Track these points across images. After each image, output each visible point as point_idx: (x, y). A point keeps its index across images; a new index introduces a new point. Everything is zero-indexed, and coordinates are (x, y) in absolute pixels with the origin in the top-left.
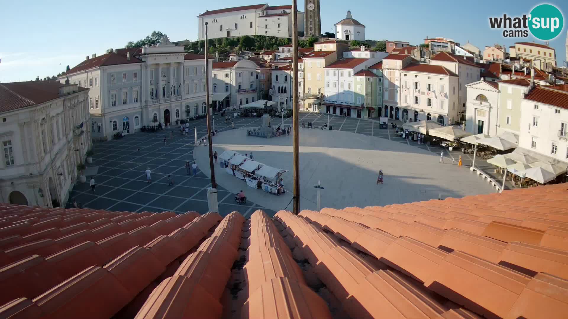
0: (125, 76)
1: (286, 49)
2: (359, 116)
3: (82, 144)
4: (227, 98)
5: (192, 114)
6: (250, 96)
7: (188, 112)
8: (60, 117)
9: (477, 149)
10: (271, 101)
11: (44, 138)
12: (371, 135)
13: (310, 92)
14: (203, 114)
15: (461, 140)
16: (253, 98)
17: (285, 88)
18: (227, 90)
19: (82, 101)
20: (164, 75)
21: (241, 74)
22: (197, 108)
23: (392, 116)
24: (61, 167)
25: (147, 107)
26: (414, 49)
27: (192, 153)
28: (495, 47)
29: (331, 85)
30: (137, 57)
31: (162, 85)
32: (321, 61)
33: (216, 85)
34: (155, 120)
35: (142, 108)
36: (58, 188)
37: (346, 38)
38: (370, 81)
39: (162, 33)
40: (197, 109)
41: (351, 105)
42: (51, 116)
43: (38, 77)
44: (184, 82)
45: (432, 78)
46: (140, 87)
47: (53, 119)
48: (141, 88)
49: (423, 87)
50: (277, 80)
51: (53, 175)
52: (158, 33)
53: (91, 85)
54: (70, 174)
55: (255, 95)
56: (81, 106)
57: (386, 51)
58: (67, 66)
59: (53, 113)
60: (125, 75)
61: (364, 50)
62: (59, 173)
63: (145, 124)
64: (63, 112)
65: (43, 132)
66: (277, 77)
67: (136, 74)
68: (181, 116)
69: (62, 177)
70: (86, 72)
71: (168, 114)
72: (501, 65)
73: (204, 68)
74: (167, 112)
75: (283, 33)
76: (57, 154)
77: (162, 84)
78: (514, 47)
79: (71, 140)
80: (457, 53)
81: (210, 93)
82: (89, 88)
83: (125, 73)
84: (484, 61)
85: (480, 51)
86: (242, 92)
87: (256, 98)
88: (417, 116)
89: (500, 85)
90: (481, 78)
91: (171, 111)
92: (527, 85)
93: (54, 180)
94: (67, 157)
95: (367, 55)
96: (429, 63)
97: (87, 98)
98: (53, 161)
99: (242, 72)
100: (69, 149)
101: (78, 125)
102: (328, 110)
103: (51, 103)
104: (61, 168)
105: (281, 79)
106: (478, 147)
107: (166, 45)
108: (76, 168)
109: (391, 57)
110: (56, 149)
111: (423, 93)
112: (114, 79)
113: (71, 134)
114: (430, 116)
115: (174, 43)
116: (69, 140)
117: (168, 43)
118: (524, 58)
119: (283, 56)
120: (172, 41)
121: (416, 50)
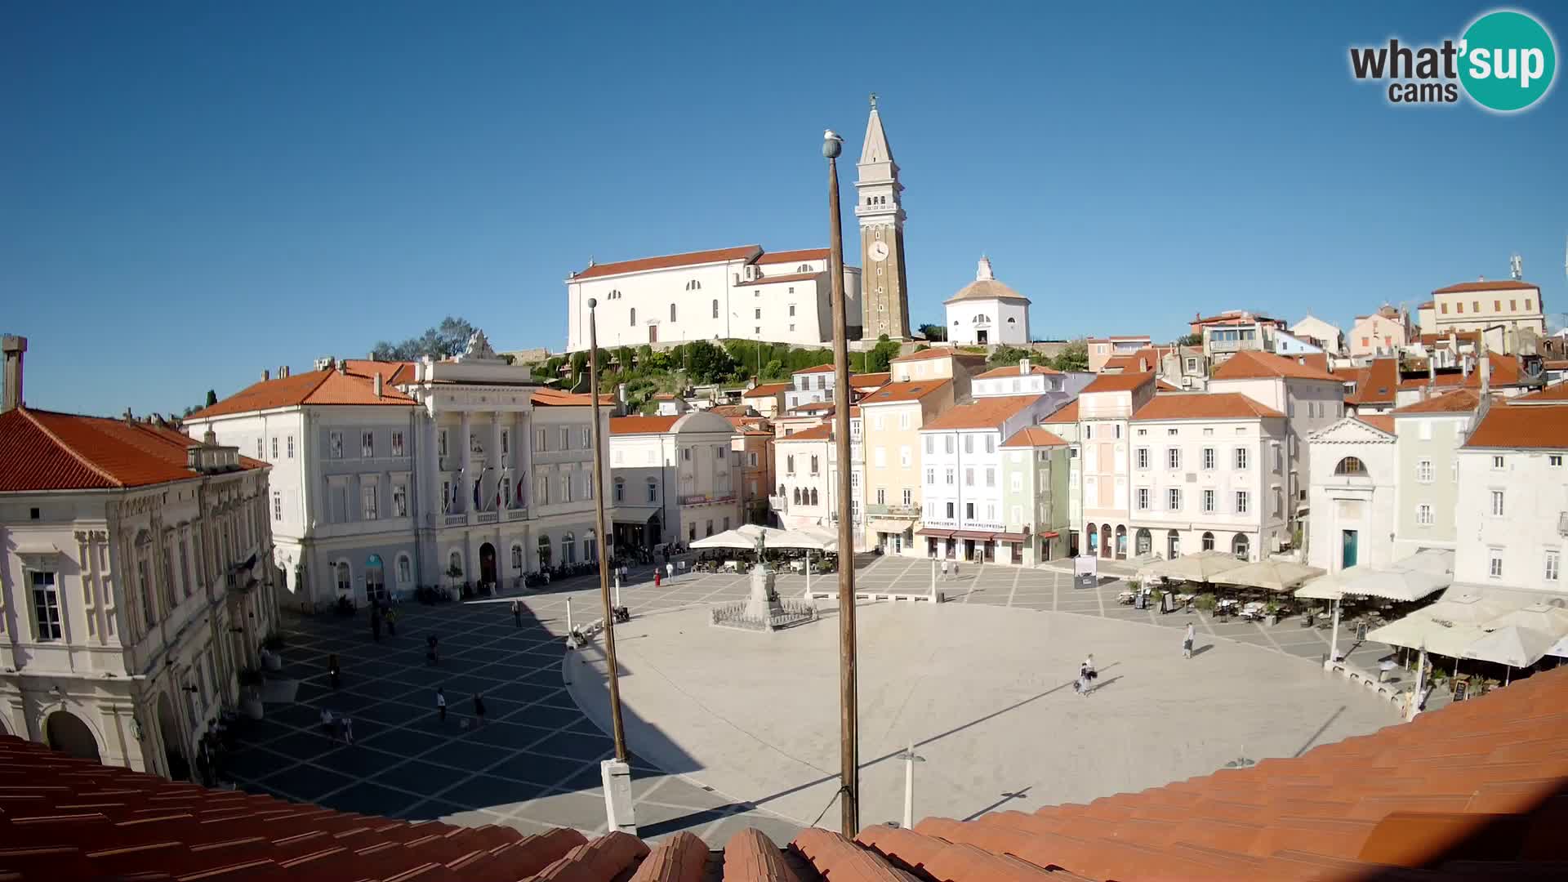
0: (369, 440)
1: (813, 378)
2: (1017, 558)
3: (251, 615)
4: (654, 519)
5: (556, 561)
6: (716, 514)
7: (545, 554)
8: (189, 533)
9: (1342, 610)
10: (777, 528)
11: (145, 584)
12: (1049, 608)
13: (881, 500)
14: (587, 562)
15: (1297, 594)
16: (727, 519)
17: (815, 491)
18: (652, 498)
19: (250, 498)
20: (479, 448)
21: (691, 453)
22: (569, 544)
23: (1106, 550)
24: (192, 668)
25: (430, 531)
26: (1164, 353)
27: (561, 668)
28: (1382, 316)
29: (941, 477)
30: (402, 388)
31: (473, 475)
32: (912, 410)
33: (623, 481)
34: (455, 571)
35: (417, 535)
36: (185, 722)
37: (979, 339)
38: (1047, 459)
39: (469, 325)
40: (572, 546)
41: (995, 530)
42: (164, 525)
43: (130, 409)
44: (533, 466)
45: (1214, 431)
46: (412, 475)
47: (171, 536)
48: (413, 478)
49: (1191, 460)
50: (791, 467)
51: (172, 687)
52: (459, 323)
53: (276, 455)
54: (219, 693)
55: (732, 511)
56: (249, 511)
57: (1087, 368)
58: (210, 390)
59: (171, 518)
60: (370, 436)
61: (1028, 371)
62: (187, 683)
63: (428, 582)
64: (198, 519)
65: (143, 567)
66: (790, 461)
67: (400, 436)
68: (528, 564)
69: (196, 697)
70: (261, 415)
71: (490, 558)
72: (1398, 362)
73: (587, 431)
74: (487, 550)
75: (805, 334)
76: (180, 633)
77: (472, 469)
78: (1431, 306)
79: (222, 599)
80: (1279, 350)
81: (608, 503)
82: (269, 461)
83: (369, 431)
84: (1353, 360)
85: (1341, 332)
86: (694, 503)
87: (733, 521)
88: (1175, 543)
89: (1399, 422)
90: (1345, 411)
91: (500, 550)
92: (1468, 407)
93: (174, 700)
94: (208, 644)
95: (1035, 385)
96: (1206, 388)
97: (266, 492)
98: (169, 647)
99: (693, 447)
100: (216, 625)
101: (240, 561)
102: (933, 549)
103: (165, 490)
104: (192, 672)
105: (803, 466)
106: (1343, 601)
107: (481, 360)
108: (234, 679)
109: (1102, 384)
110: (179, 617)
111: (1191, 478)
112: (338, 445)
113: (220, 586)
114: (1210, 539)
115: (502, 357)
116: (217, 597)
117: (487, 354)
118: (1457, 331)
119: (805, 398)
120: (498, 352)
121: (1169, 355)
